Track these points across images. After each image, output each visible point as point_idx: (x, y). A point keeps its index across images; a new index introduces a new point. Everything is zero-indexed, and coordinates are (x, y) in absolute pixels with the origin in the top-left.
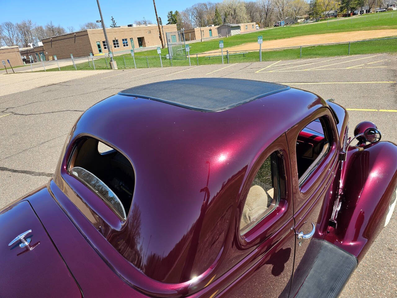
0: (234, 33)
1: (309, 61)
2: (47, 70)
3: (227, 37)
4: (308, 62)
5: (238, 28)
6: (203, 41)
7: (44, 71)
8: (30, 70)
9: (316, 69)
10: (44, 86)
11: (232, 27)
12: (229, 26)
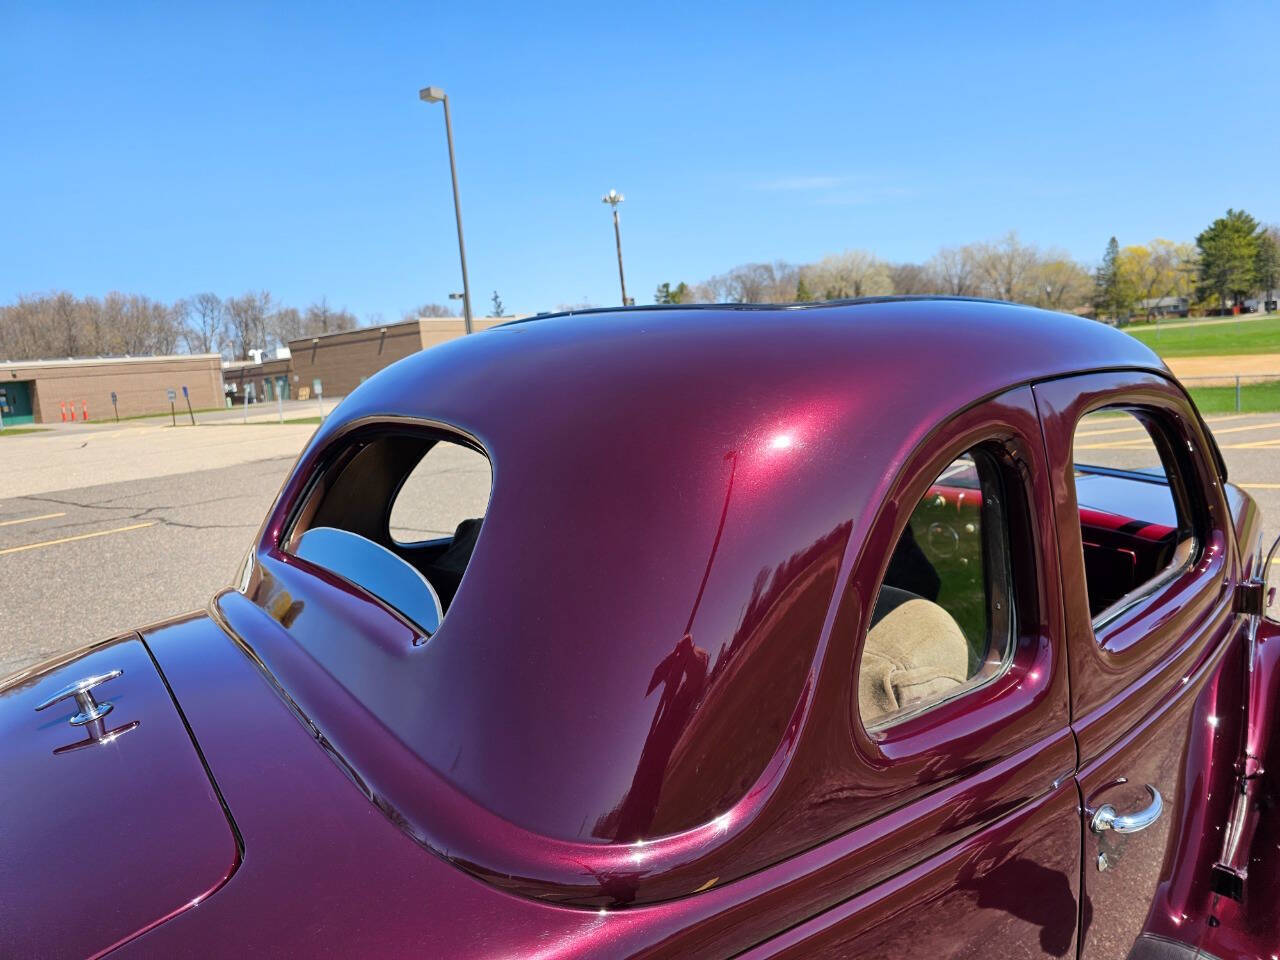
2: (286, 422)
7: (278, 423)
8: (241, 420)
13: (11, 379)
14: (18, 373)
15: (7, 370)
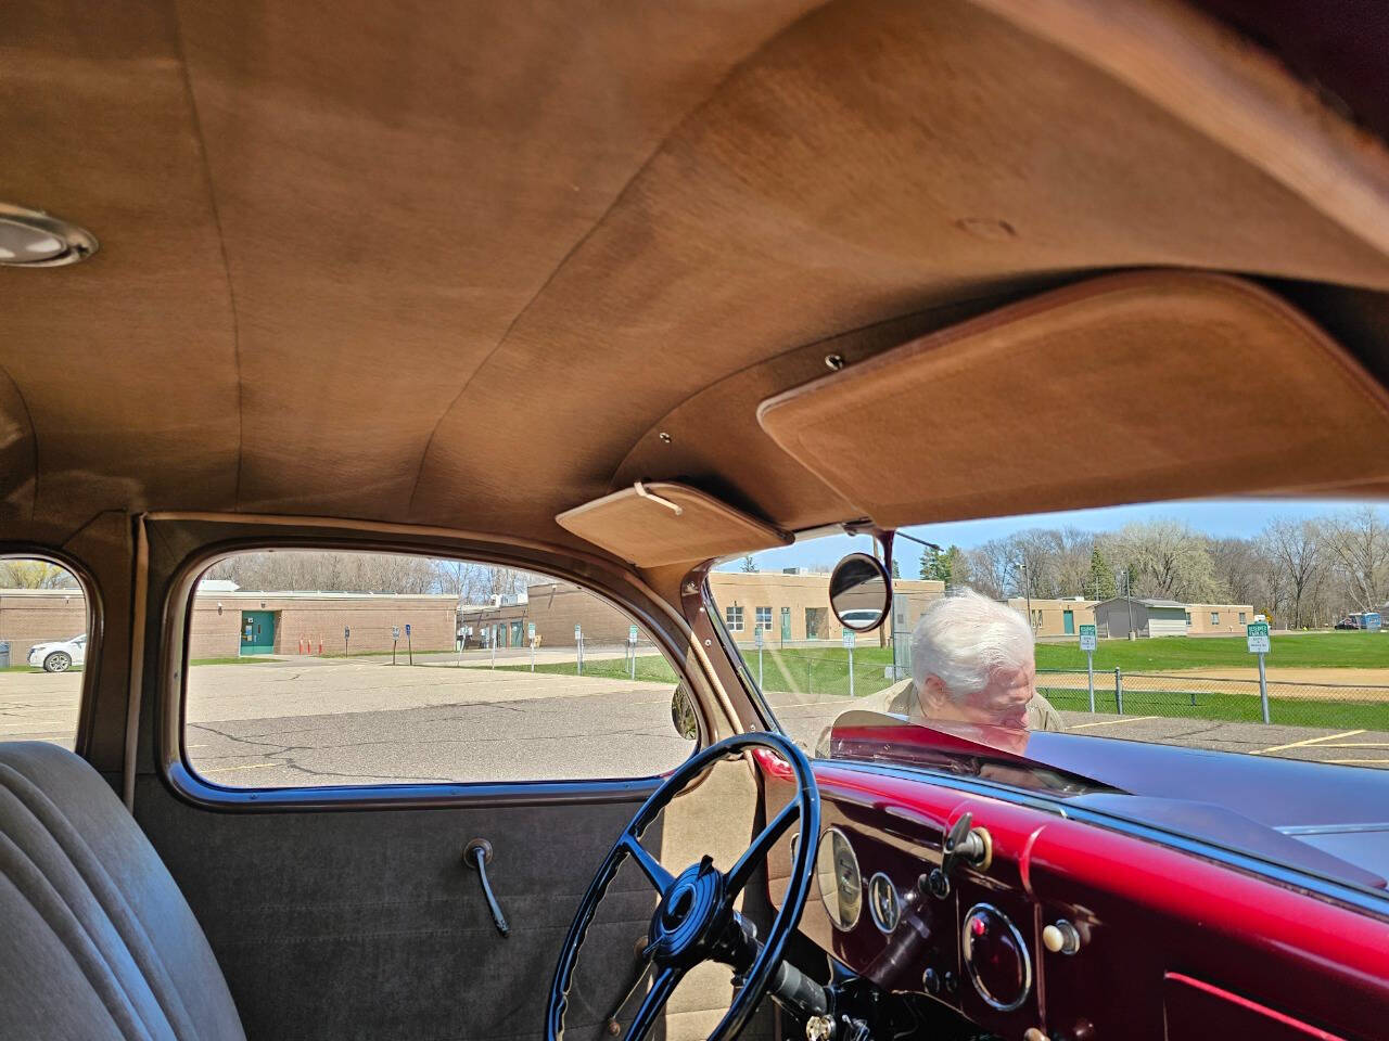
0: (1158, 628)
2: (498, 668)
3: (1134, 638)
5: (1180, 614)
7: (490, 668)
8: (455, 663)
10: (454, 705)
11: (1152, 609)
12: (1143, 605)
13: (260, 608)
14: (267, 603)
15: (257, 599)
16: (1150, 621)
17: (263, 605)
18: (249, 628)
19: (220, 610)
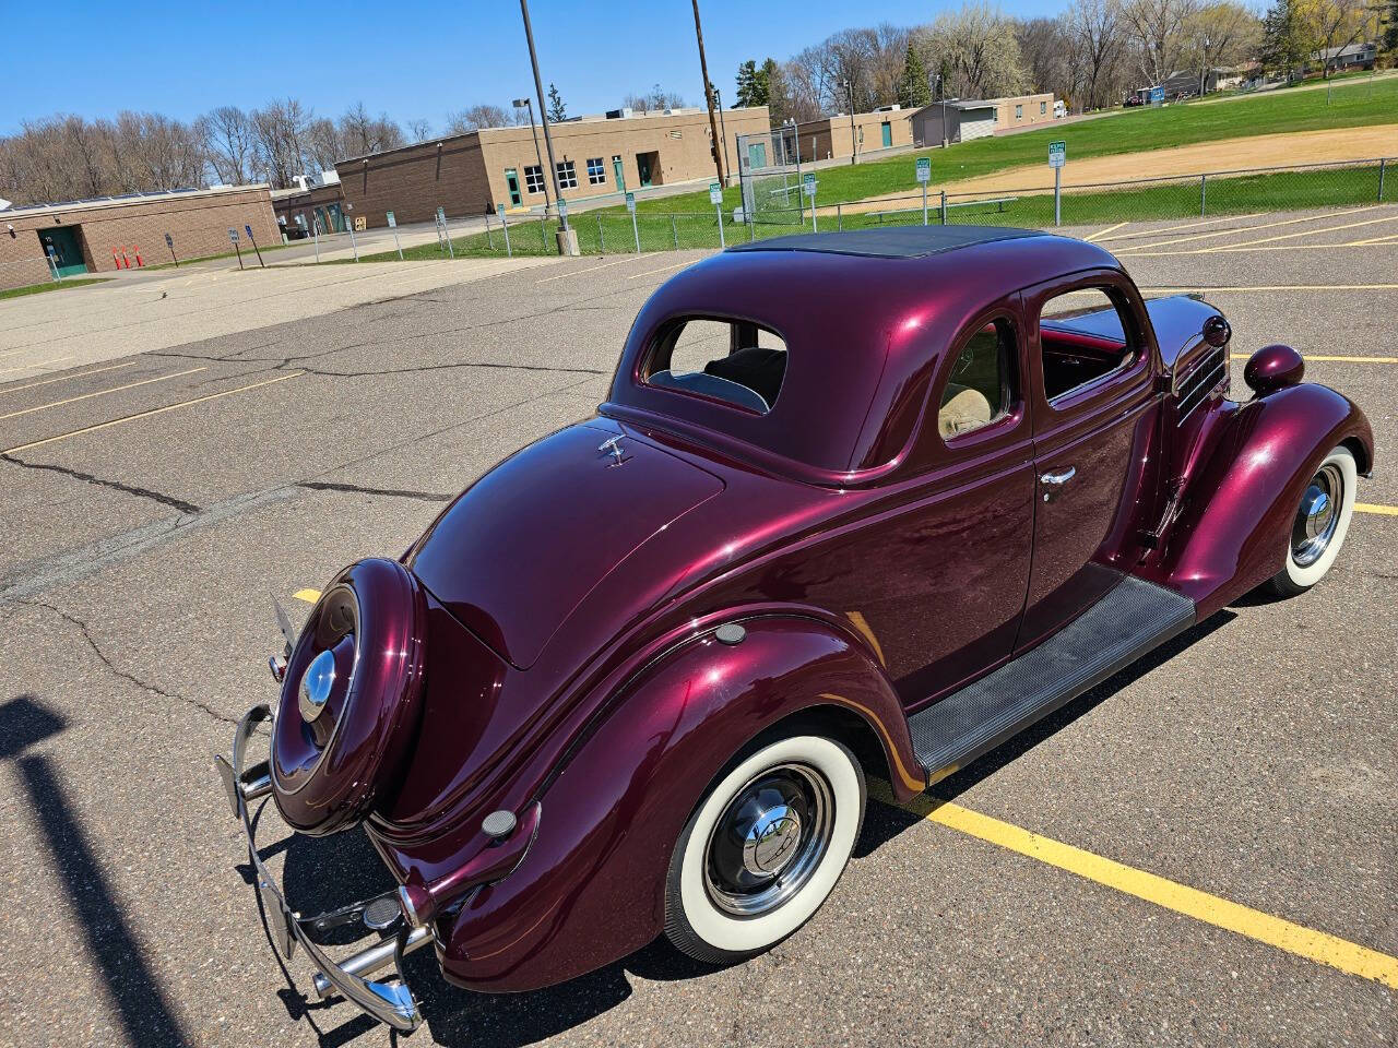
0: (970, 131)
1: (1224, 224)
2: (364, 259)
3: (947, 146)
4: (1221, 227)
5: (988, 113)
6: (858, 162)
7: (352, 261)
8: (312, 259)
9: (1241, 247)
10: (369, 304)
11: (963, 111)
12: (956, 109)
13: (56, 225)
14: (61, 218)
15: (50, 214)
16: (962, 125)
17: (58, 221)
18: (50, 248)
19: (12, 232)
